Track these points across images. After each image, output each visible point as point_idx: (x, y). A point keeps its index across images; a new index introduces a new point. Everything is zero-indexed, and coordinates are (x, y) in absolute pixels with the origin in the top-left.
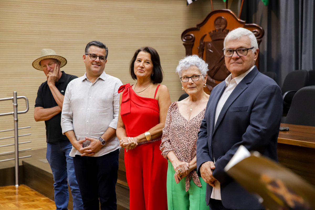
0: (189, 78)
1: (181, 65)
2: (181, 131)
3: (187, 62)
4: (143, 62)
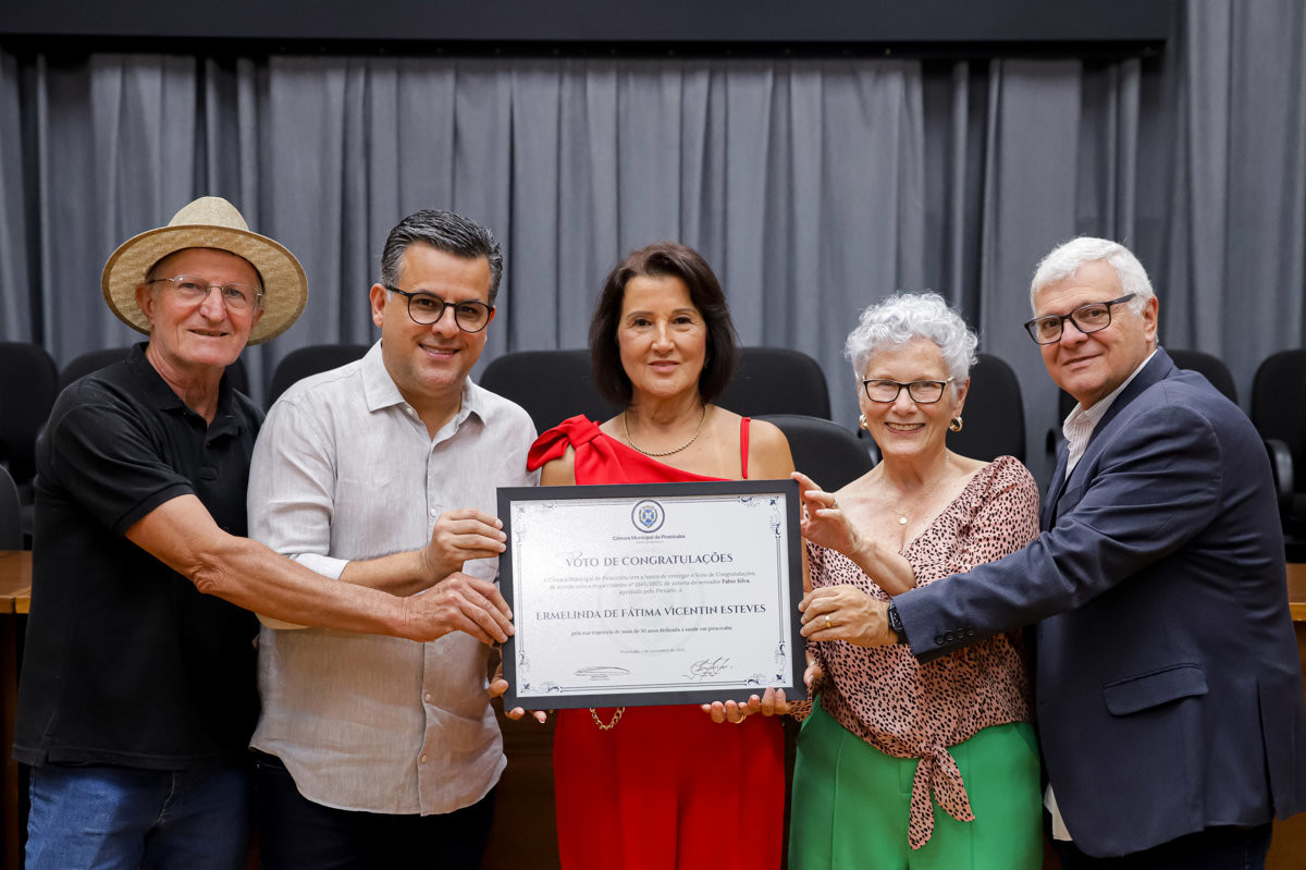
4: (662, 324)
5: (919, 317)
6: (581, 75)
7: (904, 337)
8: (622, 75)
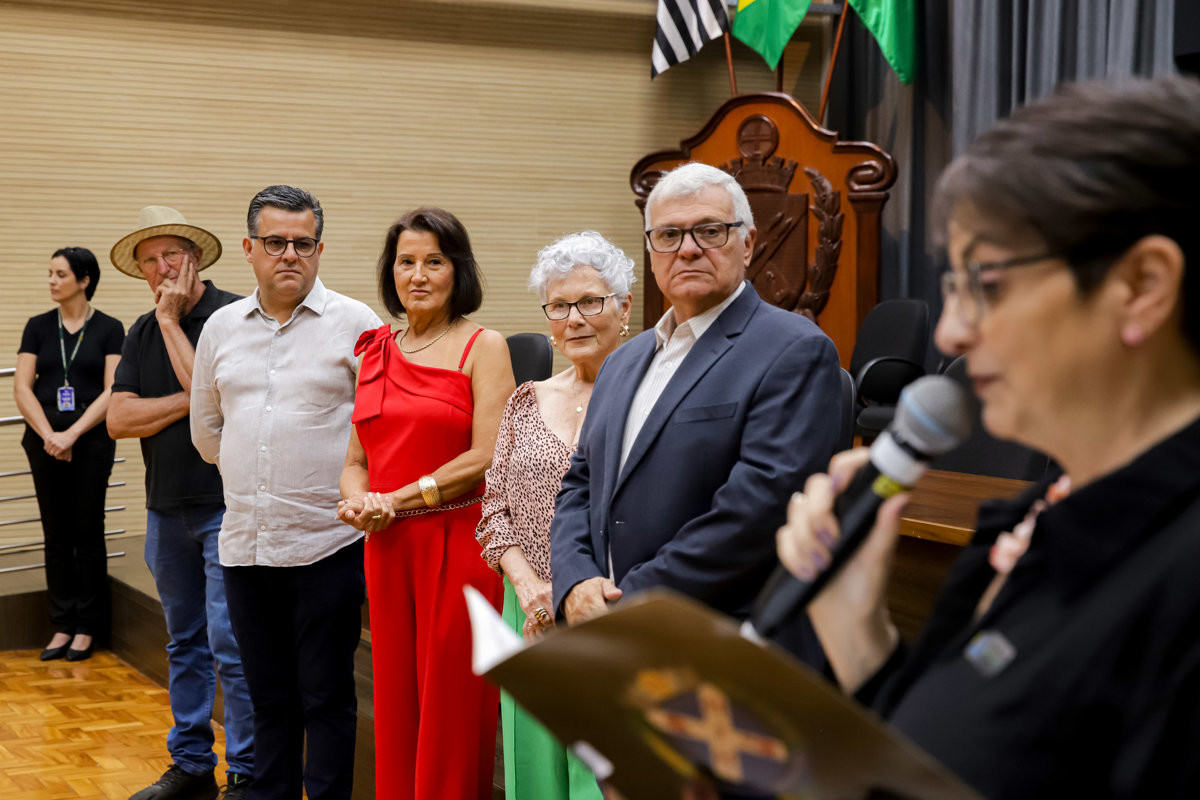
0: (570, 305)
1: (545, 265)
2: (546, 479)
4: (419, 264)
5: (577, 251)
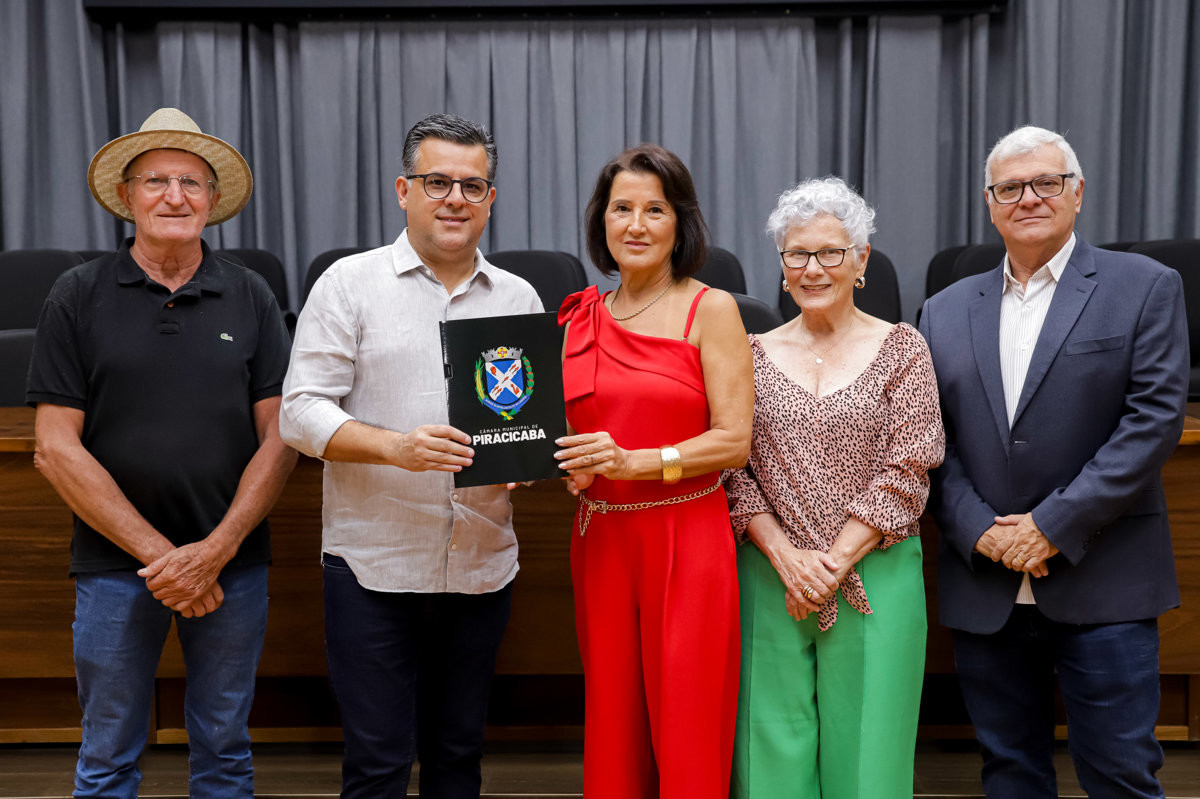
1: (786, 211)
2: (797, 430)
3: (807, 200)
4: (637, 211)
5: (821, 198)
6: (544, 33)
7: (809, 214)
8: (578, 33)
